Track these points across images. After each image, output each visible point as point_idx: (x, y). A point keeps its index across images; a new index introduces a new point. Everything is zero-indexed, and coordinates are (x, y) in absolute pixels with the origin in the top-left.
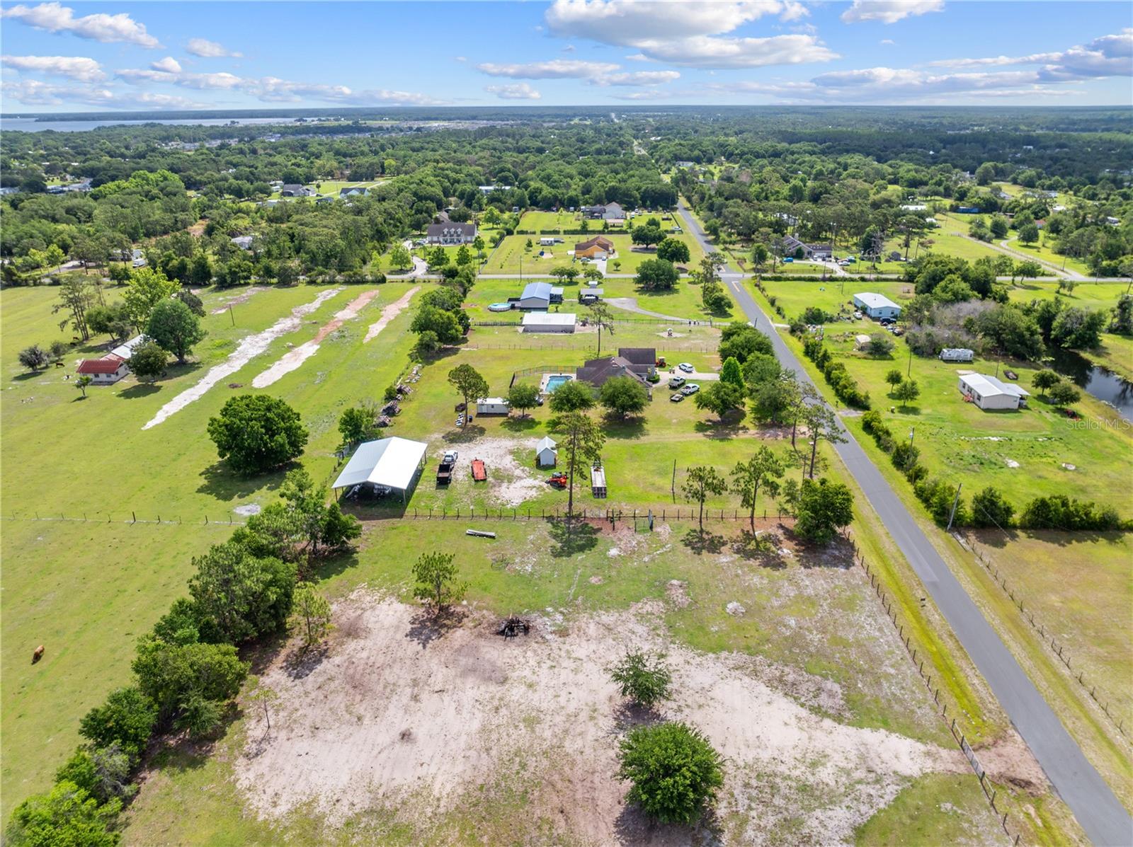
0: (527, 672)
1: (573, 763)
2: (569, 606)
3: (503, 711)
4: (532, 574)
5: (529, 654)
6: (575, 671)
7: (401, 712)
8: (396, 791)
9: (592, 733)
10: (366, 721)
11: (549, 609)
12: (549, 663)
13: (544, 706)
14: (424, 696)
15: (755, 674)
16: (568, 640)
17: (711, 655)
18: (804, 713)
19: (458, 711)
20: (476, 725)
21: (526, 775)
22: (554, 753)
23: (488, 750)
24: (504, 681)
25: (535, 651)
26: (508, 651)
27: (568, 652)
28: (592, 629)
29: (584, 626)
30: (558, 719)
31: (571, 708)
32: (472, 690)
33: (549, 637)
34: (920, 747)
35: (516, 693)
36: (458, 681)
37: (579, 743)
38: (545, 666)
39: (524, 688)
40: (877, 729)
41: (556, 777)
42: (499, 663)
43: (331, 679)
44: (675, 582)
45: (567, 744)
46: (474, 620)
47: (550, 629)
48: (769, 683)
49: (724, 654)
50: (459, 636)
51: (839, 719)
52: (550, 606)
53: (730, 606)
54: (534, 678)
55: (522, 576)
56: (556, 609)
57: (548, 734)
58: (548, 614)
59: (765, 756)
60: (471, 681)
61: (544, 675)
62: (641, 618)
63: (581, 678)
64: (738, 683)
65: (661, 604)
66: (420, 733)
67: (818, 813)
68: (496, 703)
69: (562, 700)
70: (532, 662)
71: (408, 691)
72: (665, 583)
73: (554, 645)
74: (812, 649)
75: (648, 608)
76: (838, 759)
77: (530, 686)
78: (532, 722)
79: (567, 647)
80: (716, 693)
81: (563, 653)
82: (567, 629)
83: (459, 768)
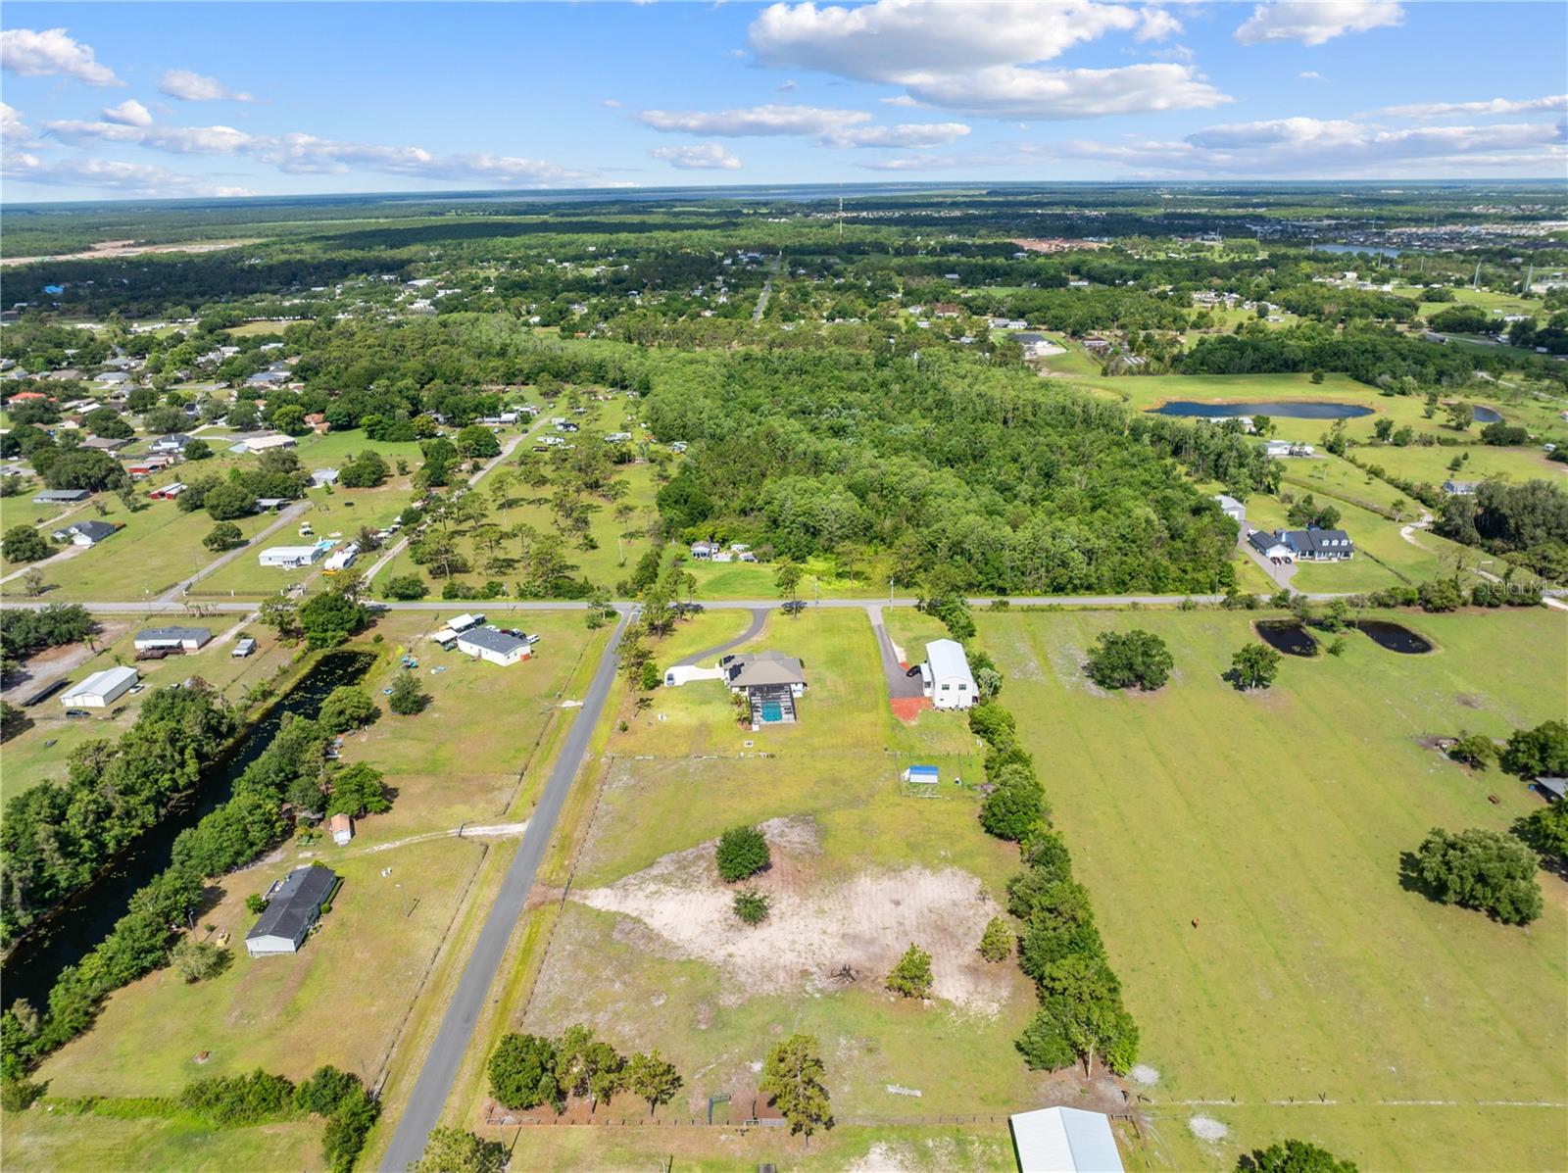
0: (829, 941)
1: (794, 891)
2: (802, 1001)
3: (840, 917)
4: (839, 1035)
5: (829, 956)
6: (794, 942)
7: (906, 915)
8: (890, 879)
9: (783, 906)
10: (926, 911)
11: (817, 996)
12: (813, 948)
13: (814, 920)
14: (895, 925)
15: (666, 944)
16: (800, 967)
17: (693, 957)
18: (647, 920)
19: (869, 917)
20: (856, 909)
21: (820, 887)
22: (805, 896)
23: (845, 897)
24: (843, 936)
25: (826, 957)
26: (845, 958)
27: (800, 956)
28: (781, 976)
29: (788, 980)
30: (804, 913)
31: (795, 919)
32: (865, 928)
33: (816, 969)
34: (587, 902)
35: (833, 928)
36: (875, 935)
37: (791, 901)
38: (816, 945)
39: (829, 930)
40: (607, 912)
41: (804, 885)
42: (850, 948)
43: (965, 935)
44: (703, 1027)
45: (798, 901)
46: (880, 984)
47: (815, 976)
48: (659, 936)
49: (683, 958)
50: (886, 969)
51: (627, 916)
52: (816, 999)
53: (662, 1002)
54: (823, 937)
55: (848, 1032)
56: (812, 996)
57: (810, 905)
58: (820, 991)
59: (682, 896)
60: (867, 935)
61: (816, 939)
62: (740, 989)
63: (790, 938)
64: (681, 937)
65: (721, 1003)
66: (891, 906)
67: (666, 872)
68: (846, 922)
69: (802, 923)
70: (826, 948)
71: (908, 928)
72: (713, 1025)
73: (811, 962)
74: (615, 963)
75: (733, 998)
76: (641, 894)
77: (824, 932)
78: (821, 912)
79: (802, 960)
80: (698, 930)
81: (803, 954)
82: (802, 977)
83: (859, 888)
